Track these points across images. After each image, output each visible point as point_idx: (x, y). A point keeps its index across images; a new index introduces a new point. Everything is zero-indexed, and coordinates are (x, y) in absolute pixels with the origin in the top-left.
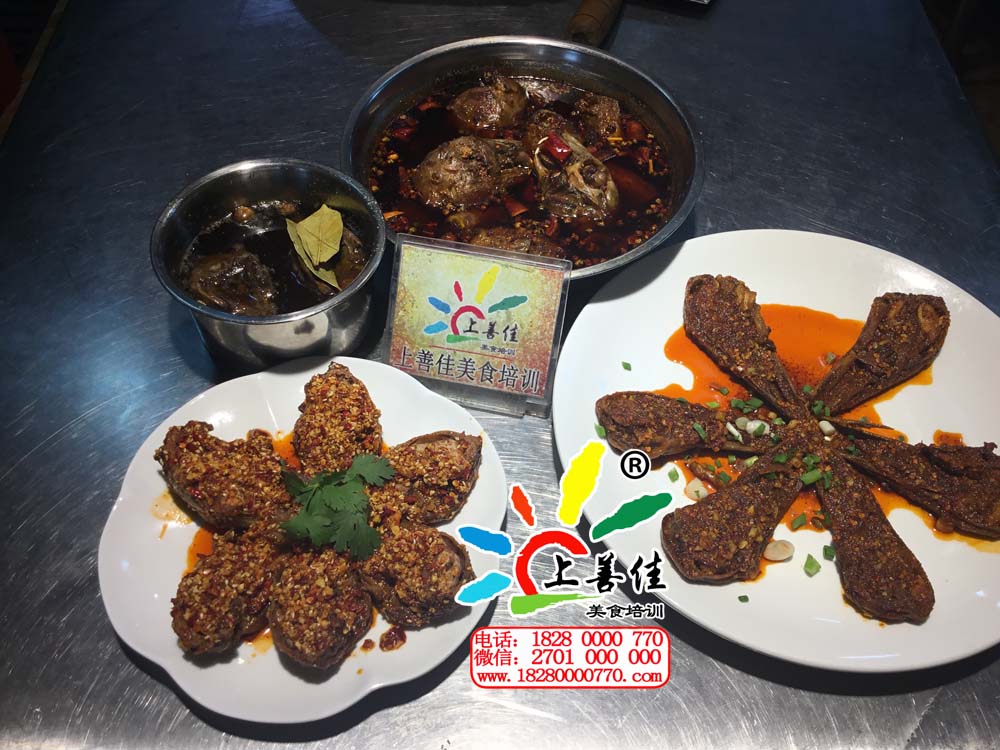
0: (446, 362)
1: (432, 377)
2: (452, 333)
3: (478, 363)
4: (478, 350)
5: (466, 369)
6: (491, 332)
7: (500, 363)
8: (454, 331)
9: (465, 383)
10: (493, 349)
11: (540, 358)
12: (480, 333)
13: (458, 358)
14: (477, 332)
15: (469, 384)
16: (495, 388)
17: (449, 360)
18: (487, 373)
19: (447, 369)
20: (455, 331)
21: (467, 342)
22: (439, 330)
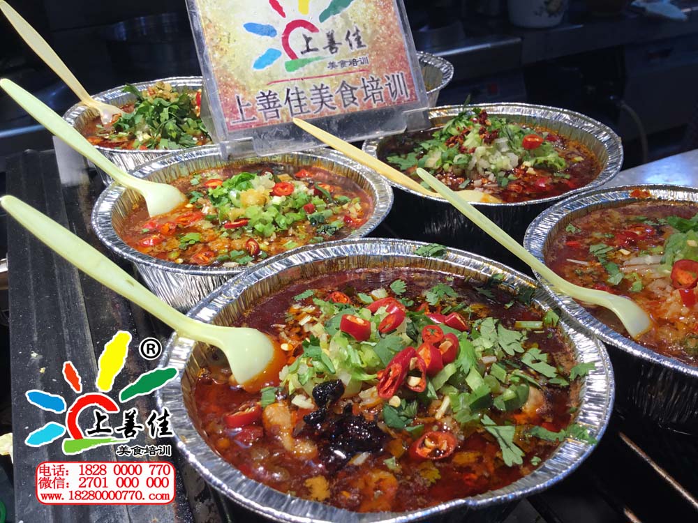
0: (295, 97)
1: (285, 121)
2: (289, 59)
3: (332, 85)
4: (327, 71)
5: (322, 97)
6: (332, 45)
7: (357, 76)
8: (290, 56)
9: (326, 115)
10: (343, 63)
11: (397, 58)
12: (321, 49)
13: (308, 88)
14: (316, 50)
15: (332, 115)
16: (365, 109)
17: (298, 94)
18: (348, 95)
19: (300, 106)
20: (292, 55)
21: (311, 65)
22: (273, 60)
